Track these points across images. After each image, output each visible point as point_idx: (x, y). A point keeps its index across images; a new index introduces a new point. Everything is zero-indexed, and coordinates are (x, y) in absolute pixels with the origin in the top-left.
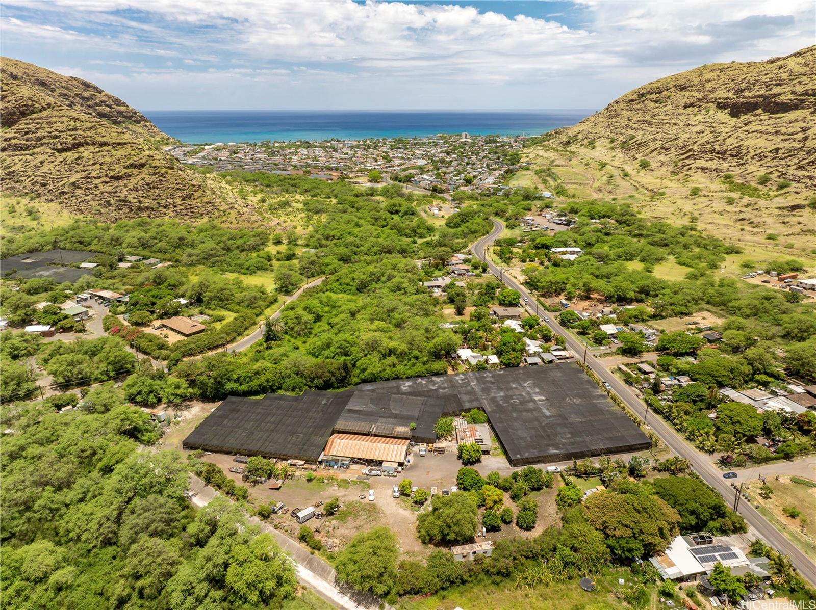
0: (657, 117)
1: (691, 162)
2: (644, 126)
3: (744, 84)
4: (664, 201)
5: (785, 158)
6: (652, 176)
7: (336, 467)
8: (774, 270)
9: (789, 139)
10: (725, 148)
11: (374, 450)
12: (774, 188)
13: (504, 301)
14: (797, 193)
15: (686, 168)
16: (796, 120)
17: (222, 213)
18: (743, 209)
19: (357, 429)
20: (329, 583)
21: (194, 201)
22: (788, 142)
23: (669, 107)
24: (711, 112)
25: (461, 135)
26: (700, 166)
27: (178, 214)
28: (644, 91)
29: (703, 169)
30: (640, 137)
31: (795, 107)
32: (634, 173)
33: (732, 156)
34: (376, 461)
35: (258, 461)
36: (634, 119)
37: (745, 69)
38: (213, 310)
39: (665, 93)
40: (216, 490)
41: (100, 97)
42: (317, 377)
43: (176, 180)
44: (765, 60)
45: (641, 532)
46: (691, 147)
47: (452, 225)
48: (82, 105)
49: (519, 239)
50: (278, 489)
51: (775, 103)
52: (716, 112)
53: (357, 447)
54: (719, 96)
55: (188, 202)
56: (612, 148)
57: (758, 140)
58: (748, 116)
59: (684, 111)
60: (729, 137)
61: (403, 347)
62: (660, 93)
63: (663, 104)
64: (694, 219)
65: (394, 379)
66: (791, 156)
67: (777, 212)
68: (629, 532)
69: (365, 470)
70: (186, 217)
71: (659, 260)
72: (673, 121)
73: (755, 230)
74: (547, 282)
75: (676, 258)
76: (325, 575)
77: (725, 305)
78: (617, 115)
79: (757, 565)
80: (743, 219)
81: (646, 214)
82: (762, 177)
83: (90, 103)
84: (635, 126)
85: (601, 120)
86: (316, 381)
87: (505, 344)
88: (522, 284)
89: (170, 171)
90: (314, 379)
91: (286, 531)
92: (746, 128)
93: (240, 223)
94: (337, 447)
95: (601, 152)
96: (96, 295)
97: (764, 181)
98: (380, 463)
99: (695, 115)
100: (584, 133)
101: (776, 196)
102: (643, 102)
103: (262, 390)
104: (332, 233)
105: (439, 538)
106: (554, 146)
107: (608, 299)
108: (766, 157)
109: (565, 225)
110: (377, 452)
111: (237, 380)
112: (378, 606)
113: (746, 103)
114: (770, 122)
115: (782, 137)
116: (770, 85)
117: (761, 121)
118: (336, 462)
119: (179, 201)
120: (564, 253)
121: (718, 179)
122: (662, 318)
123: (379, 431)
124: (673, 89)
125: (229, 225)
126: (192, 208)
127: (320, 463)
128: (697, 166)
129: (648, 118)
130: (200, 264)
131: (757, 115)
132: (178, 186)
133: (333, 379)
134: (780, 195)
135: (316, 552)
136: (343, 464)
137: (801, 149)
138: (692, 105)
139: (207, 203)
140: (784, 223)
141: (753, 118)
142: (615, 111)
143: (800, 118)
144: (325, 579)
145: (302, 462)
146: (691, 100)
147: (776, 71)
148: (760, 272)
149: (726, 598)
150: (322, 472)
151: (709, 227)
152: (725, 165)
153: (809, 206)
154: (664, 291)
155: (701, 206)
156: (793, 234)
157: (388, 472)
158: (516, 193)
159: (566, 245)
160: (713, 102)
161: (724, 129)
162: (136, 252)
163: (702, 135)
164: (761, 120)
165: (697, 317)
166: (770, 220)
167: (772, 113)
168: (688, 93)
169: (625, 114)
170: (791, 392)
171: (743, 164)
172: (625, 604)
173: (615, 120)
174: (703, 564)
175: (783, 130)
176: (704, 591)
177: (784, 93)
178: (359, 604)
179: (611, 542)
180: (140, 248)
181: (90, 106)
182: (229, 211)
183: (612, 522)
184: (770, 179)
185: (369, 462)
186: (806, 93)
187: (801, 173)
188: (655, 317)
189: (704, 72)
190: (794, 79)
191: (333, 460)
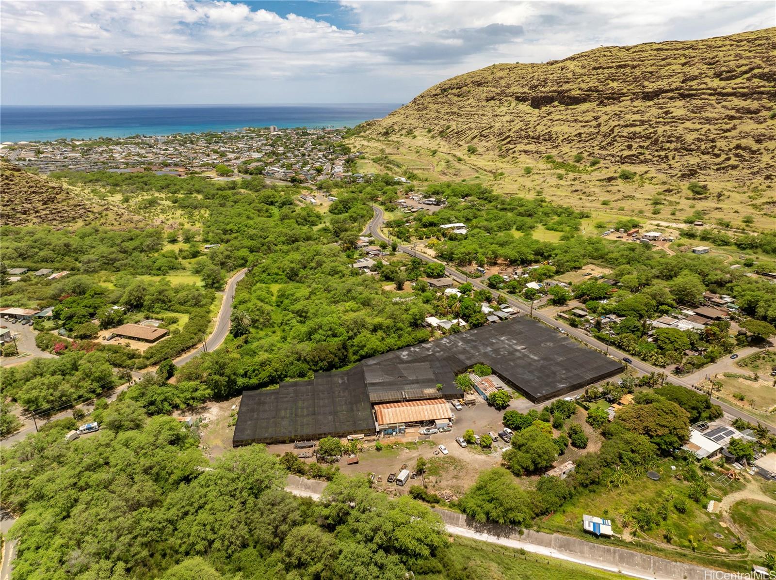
0: (463, 109)
1: (512, 146)
2: (455, 117)
3: (534, 81)
4: (506, 180)
5: (588, 141)
6: (483, 159)
7: (394, 433)
8: (621, 228)
9: (587, 126)
10: (537, 134)
11: (422, 412)
12: (588, 165)
13: (432, 273)
14: (607, 168)
15: (511, 151)
16: (588, 111)
17: (97, 215)
18: (573, 183)
19: (391, 398)
20: (462, 527)
21: (60, 205)
22: (586, 128)
23: (472, 100)
24: (513, 104)
25: (268, 129)
26: (522, 149)
27: (43, 220)
28: (446, 87)
29: (525, 152)
30: (454, 127)
31: (584, 100)
32: (466, 157)
33: (545, 140)
34: (427, 421)
35: (329, 442)
36: (443, 111)
37: (530, 69)
38: (158, 313)
39: (465, 88)
40: (300, 477)
42: (320, 359)
43: (27, 183)
44: (545, 62)
45: (675, 429)
46: (507, 134)
47: (336, 211)
49: (405, 219)
50: (357, 463)
51: (568, 97)
52: (517, 105)
53: (406, 412)
54: (515, 91)
55: (52, 206)
56: (433, 137)
57: (562, 127)
58: (548, 108)
59: (487, 104)
60: (538, 124)
61: (389, 322)
62: (460, 88)
63: (465, 98)
64: (539, 193)
65: (388, 351)
66: (592, 139)
67: (598, 183)
68: (667, 431)
69: (423, 430)
70: (55, 223)
71: (532, 227)
72: (480, 112)
73: (590, 198)
74: (462, 254)
75: (543, 225)
76: (454, 522)
77: (603, 258)
78: (426, 108)
79: (748, 435)
80: (577, 191)
81: (497, 191)
82: (576, 157)
84: (446, 117)
85: (412, 112)
86: (321, 364)
87: (466, 308)
88: (435, 258)
89: (16, 173)
90: (317, 362)
91: (395, 495)
92: (549, 117)
93: (123, 224)
94: (387, 416)
95: (422, 140)
96: (6, 315)
97: (579, 159)
98: (432, 422)
99: (499, 107)
100: (399, 124)
101: (592, 171)
102: (447, 96)
103: (273, 380)
104: (228, 228)
105: (532, 468)
106: (374, 137)
107: (513, 263)
108: (573, 140)
109: (435, 205)
110: (426, 413)
111: (245, 375)
112: (517, 533)
113: (544, 97)
114: (567, 112)
115: (581, 124)
116: (560, 83)
117: (558, 111)
118: (394, 429)
119: (40, 206)
120: (453, 228)
121: (541, 160)
122: (563, 273)
123: (412, 396)
124: (471, 85)
125: (111, 227)
126: (60, 212)
127: (379, 432)
128: (520, 149)
129: (455, 110)
130: (101, 270)
131: (555, 107)
132: (32, 190)
133: (337, 359)
134: (595, 170)
135: (436, 505)
136: (400, 429)
137: (598, 133)
138: (492, 98)
139: (76, 206)
140: (608, 191)
141: (552, 109)
142: (423, 104)
143: (590, 109)
144: (457, 525)
145: (362, 436)
146: (491, 95)
147: (559, 72)
148: (612, 230)
149: (745, 461)
150: (384, 440)
151: (554, 198)
152: (542, 148)
153: (620, 177)
154: (554, 252)
155: (539, 182)
156: (618, 200)
157: (443, 428)
158: (375, 180)
159: (450, 222)
160: (511, 96)
161: (531, 119)
162: (16, 264)
163: (512, 123)
164: (560, 111)
165: (587, 269)
166: (597, 190)
167: (567, 105)
168: (485, 89)
169: (433, 107)
170: (687, 316)
171: (557, 147)
172: (685, 482)
173: (425, 112)
174: (719, 442)
175: (580, 118)
176: (728, 460)
177: (573, 89)
178: (498, 536)
179: (658, 440)
180: (20, 260)
182: (105, 213)
183: (652, 426)
184: (583, 158)
185: (421, 423)
186: (590, 90)
187: (604, 152)
188: (557, 272)
189: (495, 70)
190: (577, 78)
191: (390, 428)
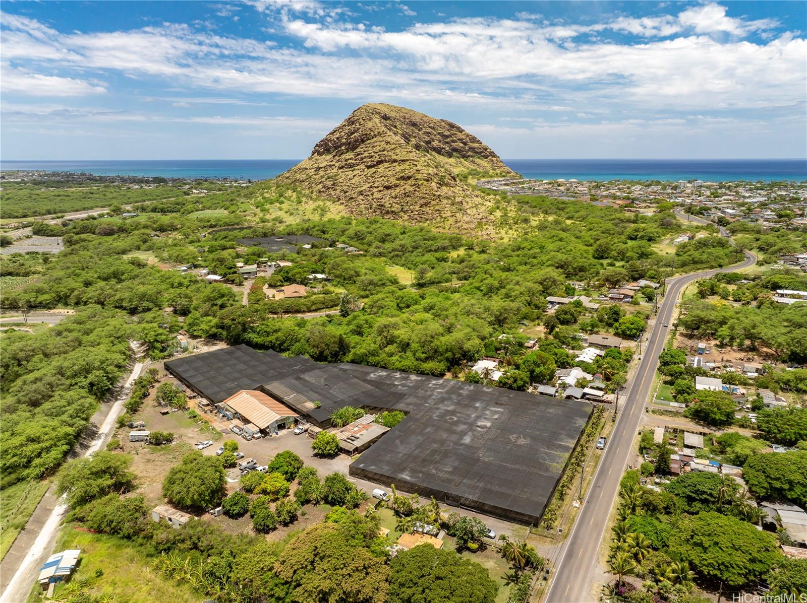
7: (221, 415)
11: (255, 411)
19: (277, 393)
41: (460, 136)
48: (440, 141)
55: (423, 209)
83: (448, 140)
87: (524, 363)
94: (237, 399)
111: (258, 333)
123: (289, 401)
127: (216, 408)
132: (424, 195)
133: (327, 352)
150: (209, 415)
181: (447, 143)
